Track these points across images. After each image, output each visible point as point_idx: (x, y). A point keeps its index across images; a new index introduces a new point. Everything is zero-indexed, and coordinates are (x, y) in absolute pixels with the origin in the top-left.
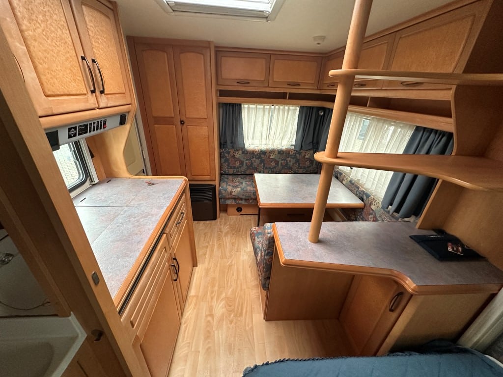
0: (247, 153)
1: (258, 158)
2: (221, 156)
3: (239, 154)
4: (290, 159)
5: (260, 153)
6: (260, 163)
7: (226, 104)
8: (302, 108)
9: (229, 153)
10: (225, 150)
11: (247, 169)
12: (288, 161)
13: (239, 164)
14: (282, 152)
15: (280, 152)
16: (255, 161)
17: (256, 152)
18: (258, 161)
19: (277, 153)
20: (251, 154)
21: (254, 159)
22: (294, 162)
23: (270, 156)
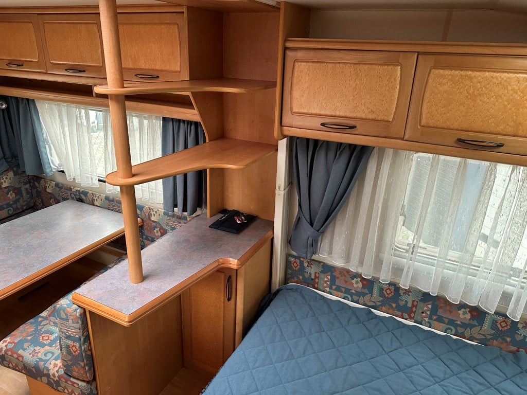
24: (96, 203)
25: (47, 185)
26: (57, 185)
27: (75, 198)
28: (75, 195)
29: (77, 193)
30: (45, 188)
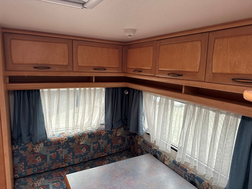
0: (51, 145)
1: (66, 148)
2: (13, 155)
3: (40, 148)
4: (102, 140)
5: (67, 142)
6: (68, 153)
7: (19, 91)
8: (107, 90)
9: (25, 149)
10: (20, 145)
11: (53, 163)
12: (100, 144)
13: (41, 160)
14: (92, 136)
15: (91, 135)
16: (62, 152)
17: (62, 141)
18: (65, 151)
19: (87, 137)
20: (56, 144)
21: (61, 149)
22: (107, 143)
23: (79, 142)
24: (166, 162)
25: (139, 140)
26: (144, 141)
27: (152, 154)
28: (153, 152)
29: (155, 151)
30: (137, 141)
